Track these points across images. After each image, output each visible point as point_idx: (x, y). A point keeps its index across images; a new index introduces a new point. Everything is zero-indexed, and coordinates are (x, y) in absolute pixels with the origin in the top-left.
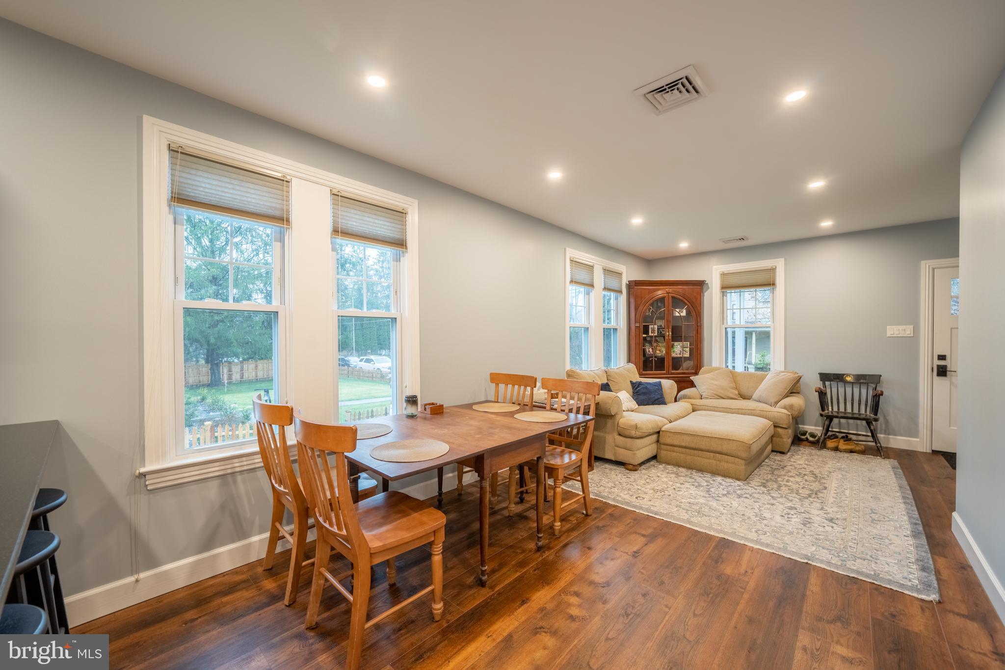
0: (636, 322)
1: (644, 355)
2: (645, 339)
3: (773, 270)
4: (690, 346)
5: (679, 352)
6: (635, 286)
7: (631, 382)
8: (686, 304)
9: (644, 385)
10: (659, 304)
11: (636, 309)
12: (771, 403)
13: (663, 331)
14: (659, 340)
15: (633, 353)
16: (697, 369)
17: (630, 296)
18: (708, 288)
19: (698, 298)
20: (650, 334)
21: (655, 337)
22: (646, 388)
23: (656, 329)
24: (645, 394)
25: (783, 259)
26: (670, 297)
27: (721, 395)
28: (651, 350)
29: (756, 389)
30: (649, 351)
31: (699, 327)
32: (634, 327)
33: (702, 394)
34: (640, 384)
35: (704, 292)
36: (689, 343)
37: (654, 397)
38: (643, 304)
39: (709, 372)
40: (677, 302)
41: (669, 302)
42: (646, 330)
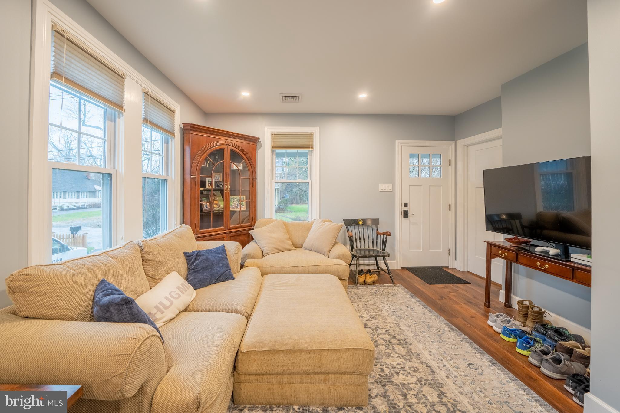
0: (191, 173)
1: (201, 211)
2: (201, 192)
3: (311, 135)
4: (246, 200)
5: (236, 205)
6: (191, 130)
7: (185, 253)
8: (244, 159)
9: (203, 255)
10: (217, 157)
11: (192, 158)
12: (325, 252)
13: (221, 184)
14: (216, 194)
15: (188, 210)
16: (253, 221)
17: (185, 142)
18: (261, 146)
19: (254, 154)
20: (207, 187)
21: (213, 190)
22: (207, 260)
23: (214, 183)
24: (205, 269)
25: (319, 127)
26: (229, 149)
27: (280, 248)
28: (208, 205)
29: (306, 237)
30: (206, 206)
31: (254, 182)
32: (190, 179)
33: (263, 249)
34: (198, 254)
35: (258, 149)
36: (245, 196)
37: (218, 272)
38: (200, 153)
39: (264, 224)
40: (236, 156)
41: (227, 154)
42: (203, 184)
